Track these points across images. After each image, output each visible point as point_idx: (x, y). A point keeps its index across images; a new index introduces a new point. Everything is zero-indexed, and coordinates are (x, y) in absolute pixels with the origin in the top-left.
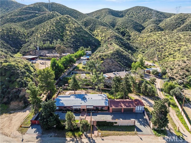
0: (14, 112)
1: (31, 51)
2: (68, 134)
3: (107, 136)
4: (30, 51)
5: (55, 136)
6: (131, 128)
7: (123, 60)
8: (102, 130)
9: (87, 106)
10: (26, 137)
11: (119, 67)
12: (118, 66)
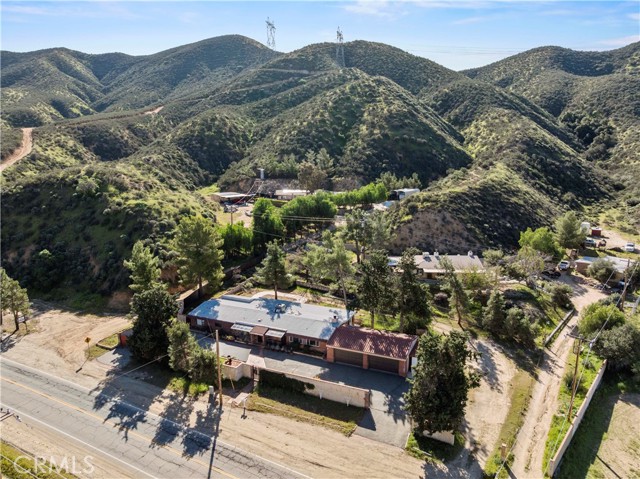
1: (242, 180)
2: (174, 383)
3: (263, 412)
4: (239, 181)
5: (146, 380)
7: (496, 218)
8: (263, 396)
9: (269, 329)
10: (89, 365)
11: (464, 242)
12: (461, 235)
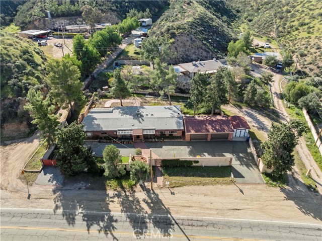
0: (12, 143)
1: (36, 20)
2: (109, 185)
3: (180, 186)
5: (87, 188)
6: (224, 171)
7: (211, 36)
8: (172, 176)
9: (143, 130)
10: (35, 190)
11: (204, 53)
12: (201, 48)
